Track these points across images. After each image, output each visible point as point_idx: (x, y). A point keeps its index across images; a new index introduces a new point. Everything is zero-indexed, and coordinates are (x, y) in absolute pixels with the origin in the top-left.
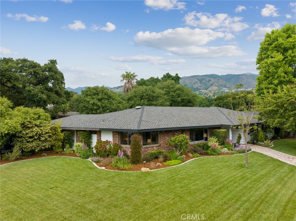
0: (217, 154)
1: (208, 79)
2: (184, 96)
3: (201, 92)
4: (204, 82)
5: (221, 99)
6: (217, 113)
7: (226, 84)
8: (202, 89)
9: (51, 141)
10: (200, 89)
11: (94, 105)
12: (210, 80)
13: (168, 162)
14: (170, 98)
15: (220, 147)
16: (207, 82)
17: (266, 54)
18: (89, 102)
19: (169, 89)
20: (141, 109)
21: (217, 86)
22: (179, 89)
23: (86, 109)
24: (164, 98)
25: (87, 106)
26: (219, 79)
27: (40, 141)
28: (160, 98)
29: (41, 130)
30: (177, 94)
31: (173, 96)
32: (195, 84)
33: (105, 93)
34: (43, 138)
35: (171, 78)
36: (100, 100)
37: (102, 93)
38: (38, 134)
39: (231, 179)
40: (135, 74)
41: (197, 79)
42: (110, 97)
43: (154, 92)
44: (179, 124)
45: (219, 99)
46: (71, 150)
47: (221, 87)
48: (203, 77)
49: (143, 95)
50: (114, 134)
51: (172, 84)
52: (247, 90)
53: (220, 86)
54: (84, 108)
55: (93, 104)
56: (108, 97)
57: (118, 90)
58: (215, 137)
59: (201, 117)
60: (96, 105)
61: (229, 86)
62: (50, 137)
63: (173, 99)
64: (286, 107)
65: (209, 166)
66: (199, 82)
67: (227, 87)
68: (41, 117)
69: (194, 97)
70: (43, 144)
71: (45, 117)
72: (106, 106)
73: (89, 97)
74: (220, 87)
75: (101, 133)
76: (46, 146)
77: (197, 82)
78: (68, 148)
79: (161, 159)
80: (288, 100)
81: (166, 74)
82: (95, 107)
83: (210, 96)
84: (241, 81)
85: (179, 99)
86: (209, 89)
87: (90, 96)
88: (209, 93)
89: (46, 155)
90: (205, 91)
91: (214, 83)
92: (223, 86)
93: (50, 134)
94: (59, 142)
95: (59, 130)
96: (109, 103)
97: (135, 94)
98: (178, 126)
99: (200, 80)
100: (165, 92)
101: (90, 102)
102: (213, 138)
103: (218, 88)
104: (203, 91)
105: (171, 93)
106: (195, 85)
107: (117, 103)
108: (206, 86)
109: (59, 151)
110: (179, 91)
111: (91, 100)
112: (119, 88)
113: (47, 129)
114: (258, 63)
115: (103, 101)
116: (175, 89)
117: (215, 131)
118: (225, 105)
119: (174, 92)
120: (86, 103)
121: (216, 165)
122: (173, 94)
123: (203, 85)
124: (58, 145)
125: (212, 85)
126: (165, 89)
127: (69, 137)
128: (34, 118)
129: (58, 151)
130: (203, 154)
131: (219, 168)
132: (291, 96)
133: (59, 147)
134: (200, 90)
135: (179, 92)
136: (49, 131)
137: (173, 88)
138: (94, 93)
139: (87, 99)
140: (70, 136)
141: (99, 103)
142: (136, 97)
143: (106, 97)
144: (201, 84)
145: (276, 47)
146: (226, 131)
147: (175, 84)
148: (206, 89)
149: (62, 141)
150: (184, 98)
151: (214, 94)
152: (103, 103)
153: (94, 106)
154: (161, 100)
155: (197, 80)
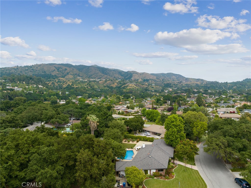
4: (61, 71)
7: (79, 73)
8: (60, 77)
12: (66, 69)
21: (72, 75)
26: (73, 68)
32: (52, 72)
41: (55, 67)
48: (60, 66)
52: (96, 80)
61: (82, 75)
67: (80, 76)
74: (75, 76)
77: (54, 70)
86: (66, 77)
88: (67, 82)
91: (70, 72)
92: (77, 75)
103: (73, 77)
108: (63, 74)
148: (63, 77)
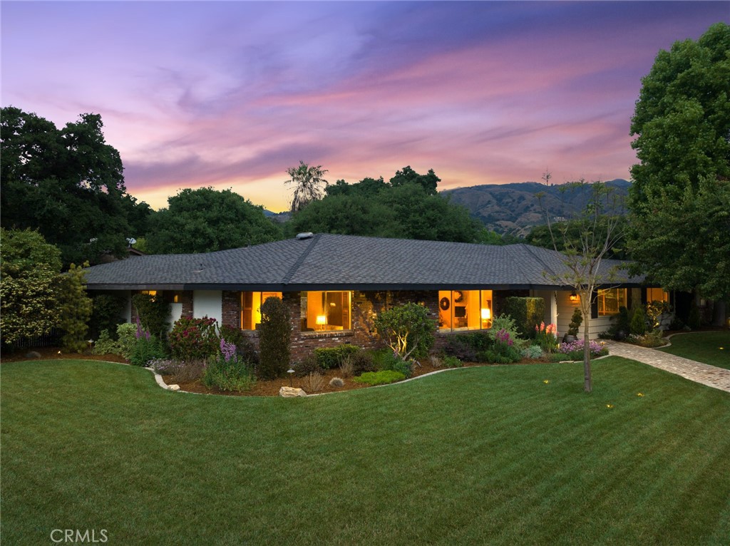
0: (511, 361)
2: (445, 223)
3: (500, 226)
4: (507, 203)
6: (523, 258)
7: (562, 206)
8: (503, 219)
9: (51, 318)
10: (498, 220)
11: (198, 236)
12: (521, 198)
13: (363, 375)
14: (408, 229)
15: (520, 342)
16: (514, 201)
17: (657, 106)
18: (183, 226)
19: (407, 206)
20: (312, 239)
21: (539, 213)
22: (433, 206)
23: (176, 247)
24: (392, 227)
25: (178, 236)
27: (20, 315)
28: (382, 226)
29: (21, 284)
30: (428, 218)
31: (418, 223)
33: (228, 206)
34: (27, 307)
35: (415, 180)
36: (213, 222)
37: (221, 204)
38: (13, 296)
39: (533, 420)
40: (321, 169)
41: (491, 194)
42: (244, 216)
43: (365, 211)
44: (407, 277)
46: (114, 346)
47: (551, 215)
48: (505, 191)
49: (337, 218)
51: (415, 193)
53: (547, 212)
54: (171, 244)
55: (196, 233)
56: (237, 216)
58: (509, 316)
59: (476, 264)
60: (203, 234)
61: (569, 213)
62: (49, 305)
63: (417, 231)
65: (479, 387)
66: (494, 201)
68: (32, 254)
69: (473, 227)
70: (27, 325)
71: (45, 254)
72: (230, 239)
73: (186, 214)
75: (192, 298)
76: (37, 329)
77: (489, 201)
78: (104, 341)
80: (711, 215)
81: (404, 169)
82: (200, 241)
86: (519, 219)
87: (188, 211)
88: (519, 230)
89: (39, 355)
90: (509, 223)
91: (532, 205)
92: (554, 213)
93: (50, 298)
94: (78, 322)
95: (80, 288)
96: (237, 230)
97: (315, 214)
98: (403, 281)
99: (498, 197)
100: (396, 213)
101: (187, 227)
102: (504, 317)
103: (542, 217)
104: (504, 223)
105: (411, 216)
106: (486, 209)
107: (260, 232)
108: (513, 211)
109: (79, 347)
110: (433, 210)
111: (189, 221)
113: (39, 284)
114: (635, 130)
115: (222, 225)
116: (422, 205)
117: (511, 301)
119: (421, 212)
120: (177, 230)
121: (500, 384)
122: (417, 218)
123: (505, 210)
124: (76, 329)
125: (526, 209)
126: (396, 205)
127: (112, 312)
128: (9, 253)
129: (76, 346)
130: (471, 361)
131: (505, 391)
132: (721, 204)
133: (80, 336)
134: (498, 223)
135: (431, 212)
136: (45, 288)
137: (417, 202)
138: (199, 205)
139: (179, 218)
140: (112, 308)
141: (209, 230)
142: (318, 222)
143: (232, 215)
144: (500, 206)
145: (683, 84)
146: (541, 300)
147: (423, 193)
148: (513, 219)
149: (88, 319)
150: (447, 228)
152: (222, 231)
153: (197, 238)
154: (383, 231)
155: (489, 197)
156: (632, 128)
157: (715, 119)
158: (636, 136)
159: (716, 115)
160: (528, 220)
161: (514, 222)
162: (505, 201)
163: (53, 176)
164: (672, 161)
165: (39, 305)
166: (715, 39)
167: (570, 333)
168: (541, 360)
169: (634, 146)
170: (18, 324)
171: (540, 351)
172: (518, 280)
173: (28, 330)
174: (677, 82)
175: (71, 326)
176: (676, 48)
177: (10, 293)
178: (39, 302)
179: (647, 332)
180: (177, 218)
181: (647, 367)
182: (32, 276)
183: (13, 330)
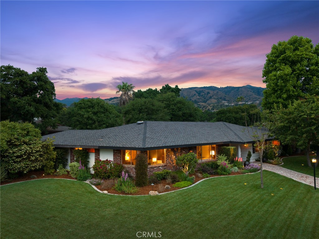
1: (207, 91)
2: (185, 109)
3: (200, 105)
4: (203, 95)
5: (223, 113)
6: (224, 129)
7: (225, 97)
8: (201, 102)
9: (42, 161)
10: (199, 102)
11: (89, 119)
12: (208, 93)
13: (177, 183)
14: (170, 112)
15: (229, 165)
16: (205, 94)
17: (273, 67)
18: (83, 115)
19: (170, 102)
20: (144, 124)
21: (216, 99)
22: (180, 102)
23: (80, 124)
24: (164, 111)
25: (81, 120)
26: (218, 91)
27: (29, 161)
28: (160, 111)
29: (31, 148)
30: (178, 107)
31: (174, 109)
32: (193, 96)
33: (101, 106)
34: (33, 157)
35: (171, 90)
36: (95, 113)
37: (98, 106)
38: (27, 153)
41: (196, 91)
42: (107, 110)
43: (153, 105)
44: (186, 141)
45: (222, 113)
46: (64, 171)
47: (221, 100)
48: (201, 90)
49: (142, 109)
50: (115, 152)
51: (172, 97)
52: (247, 103)
53: (219, 99)
54: (78, 123)
55: (88, 118)
56: (104, 111)
57: (111, 102)
58: (224, 155)
59: (208, 133)
60: (91, 119)
61: (228, 99)
62: (41, 156)
63: (174, 113)
64: (299, 123)
66: (197, 94)
67: (226, 100)
68: (30, 134)
69: (196, 110)
71: (35, 133)
72: (102, 121)
73: (84, 110)
75: (99, 151)
76: (37, 166)
77: (195, 94)
78: (61, 169)
79: (169, 180)
80: (300, 116)
81: (165, 85)
82: (90, 122)
83: (209, 109)
84: (241, 94)
85: (180, 113)
86: (207, 102)
87: (84, 109)
88: (207, 107)
89: (36, 177)
90: (203, 104)
91: (213, 96)
92: (222, 99)
93: (41, 153)
94: (51, 161)
95: (52, 148)
96: (105, 117)
97: (132, 107)
99: (199, 92)
100: (165, 105)
101: (85, 116)
102: (222, 156)
103: (217, 101)
104: (201, 104)
105: (171, 107)
107: (114, 117)
108: (205, 98)
109: (51, 172)
110: (180, 104)
111: (85, 113)
112: (111, 100)
113: (37, 148)
115: (99, 114)
116: (175, 102)
117: (224, 148)
118: (227, 119)
119: (175, 105)
120: (80, 117)
122: (174, 107)
123: (202, 98)
124: (50, 165)
125: (211, 97)
126: (165, 102)
128: (22, 134)
129: (50, 172)
132: (303, 112)
133: (52, 168)
134: (199, 103)
135: (179, 105)
136: (40, 149)
137: (173, 100)
138: (89, 106)
139: (81, 112)
140: (63, 155)
141: (94, 117)
142: (134, 110)
143: (103, 111)
144: (200, 96)
145: (283, 59)
146: (235, 148)
147: (175, 97)
148: (205, 102)
149: (55, 160)
150: (186, 111)
151: (213, 107)
152: (99, 117)
153: (89, 120)
154: (161, 113)
155: (194, 92)
156: (263, 75)
157: (296, 74)
158: (265, 78)
159: (296, 72)
160: (211, 102)
161: (205, 103)
162: (201, 94)
163: (28, 95)
164: (280, 89)
165: (37, 156)
166: (294, 42)
167: (247, 161)
168: (238, 173)
169: (264, 82)
170: (29, 164)
171: (237, 169)
172: (225, 140)
173: (33, 166)
174: (281, 58)
175: (48, 164)
176: (280, 45)
177: (26, 152)
178: (37, 155)
179: (274, 159)
180: (79, 112)
181: (279, 175)
182: (33, 144)
183: (26, 167)
